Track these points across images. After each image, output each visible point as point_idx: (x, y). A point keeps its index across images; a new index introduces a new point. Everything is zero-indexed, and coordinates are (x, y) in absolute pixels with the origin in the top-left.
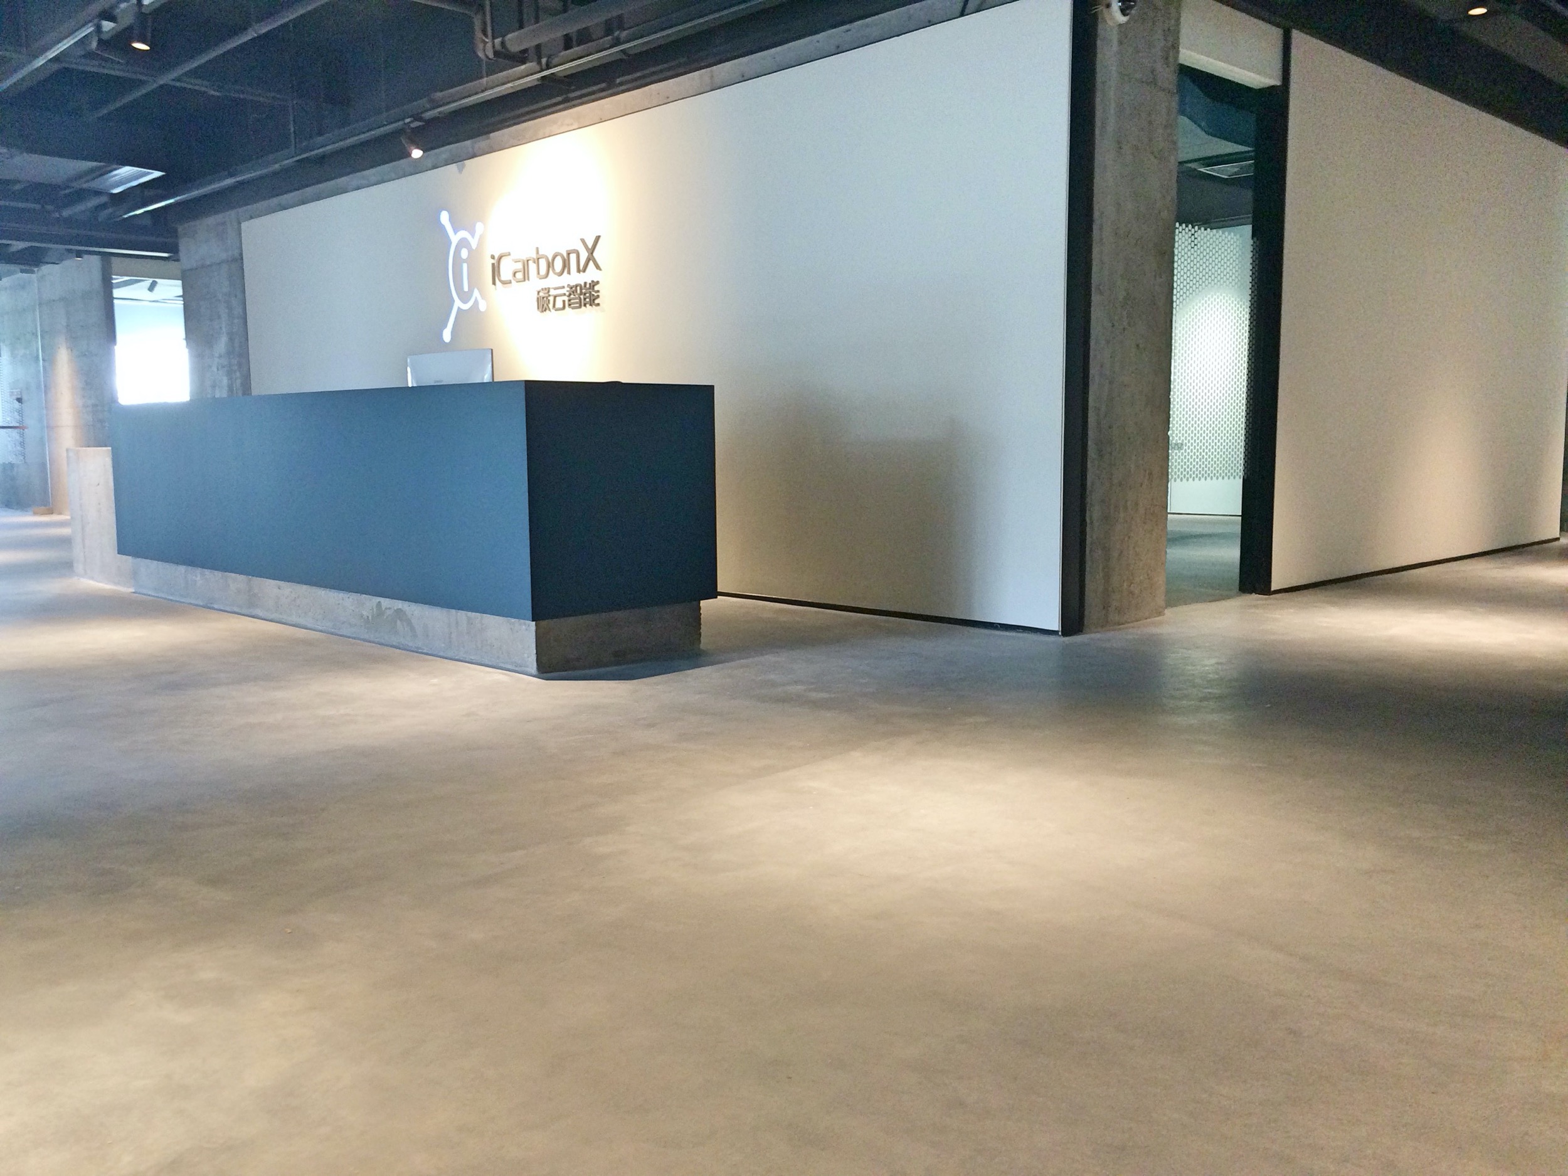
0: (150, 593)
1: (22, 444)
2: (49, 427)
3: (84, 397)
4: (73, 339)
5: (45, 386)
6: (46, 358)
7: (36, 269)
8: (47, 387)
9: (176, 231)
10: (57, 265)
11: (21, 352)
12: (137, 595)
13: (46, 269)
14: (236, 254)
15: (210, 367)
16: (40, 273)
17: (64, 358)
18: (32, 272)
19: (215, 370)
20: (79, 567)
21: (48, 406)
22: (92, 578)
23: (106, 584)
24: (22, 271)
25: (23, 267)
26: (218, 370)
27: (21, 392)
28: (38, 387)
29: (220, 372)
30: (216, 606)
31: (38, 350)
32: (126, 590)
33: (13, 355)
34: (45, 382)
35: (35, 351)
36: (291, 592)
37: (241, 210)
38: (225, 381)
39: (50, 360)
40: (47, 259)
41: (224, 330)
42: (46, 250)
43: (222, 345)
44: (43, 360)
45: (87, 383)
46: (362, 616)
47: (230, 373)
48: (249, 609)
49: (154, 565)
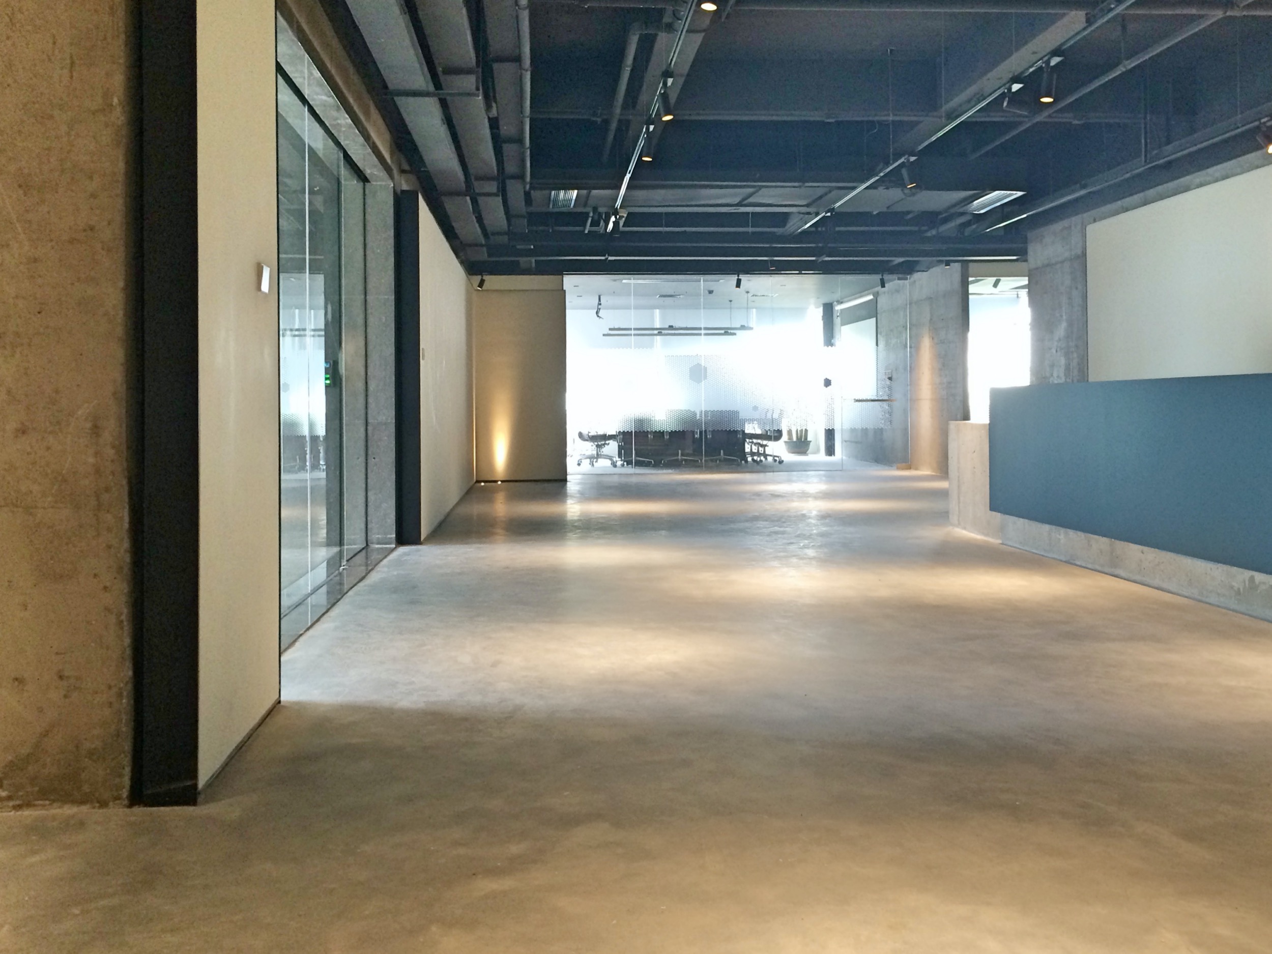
0: (1015, 545)
1: (890, 414)
2: (912, 400)
3: (941, 376)
4: (935, 330)
5: (910, 367)
6: (913, 345)
7: (909, 277)
8: (912, 368)
9: (1026, 238)
10: (925, 273)
11: (894, 341)
12: (1005, 546)
13: (917, 276)
14: (1079, 252)
15: (1050, 349)
16: (912, 279)
17: (926, 344)
18: (906, 279)
19: (1055, 352)
20: (954, 518)
21: (913, 384)
22: (965, 528)
23: (977, 534)
24: (899, 279)
25: (900, 276)
26: (1057, 351)
27: (891, 372)
28: (905, 369)
29: (1059, 353)
30: (1078, 563)
31: (906, 339)
32: (994, 541)
33: (887, 344)
34: (911, 364)
35: (904, 341)
36: (1155, 557)
37: (1085, 215)
38: (1063, 361)
39: (916, 347)
40: (918, 268)
41: (1064, 317)
42: (917, 262)
43: (1061, 331)
44: (911, 347)
45: (944, 365)
46: (1232, 587)
47: (1067, 354)
48: (1111, 568)
49: (1021, 522)
